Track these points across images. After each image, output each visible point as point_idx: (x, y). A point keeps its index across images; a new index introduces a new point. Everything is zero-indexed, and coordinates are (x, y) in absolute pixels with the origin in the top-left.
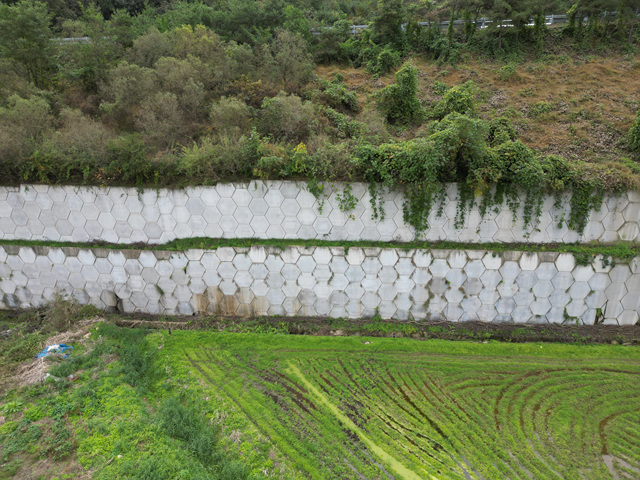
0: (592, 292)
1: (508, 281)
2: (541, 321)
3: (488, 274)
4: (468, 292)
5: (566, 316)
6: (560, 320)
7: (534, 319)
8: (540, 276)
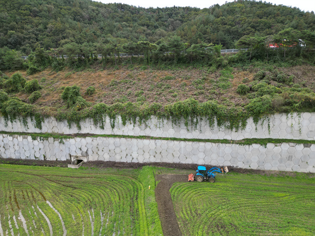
0: (40, 149)
1: (16, 145)
2: (29, 158)
3: (10, 142)
4: (6, 148)
5: (35, 157)
6: (34, 159)
7: (27, 158)
8: (24, 143)
